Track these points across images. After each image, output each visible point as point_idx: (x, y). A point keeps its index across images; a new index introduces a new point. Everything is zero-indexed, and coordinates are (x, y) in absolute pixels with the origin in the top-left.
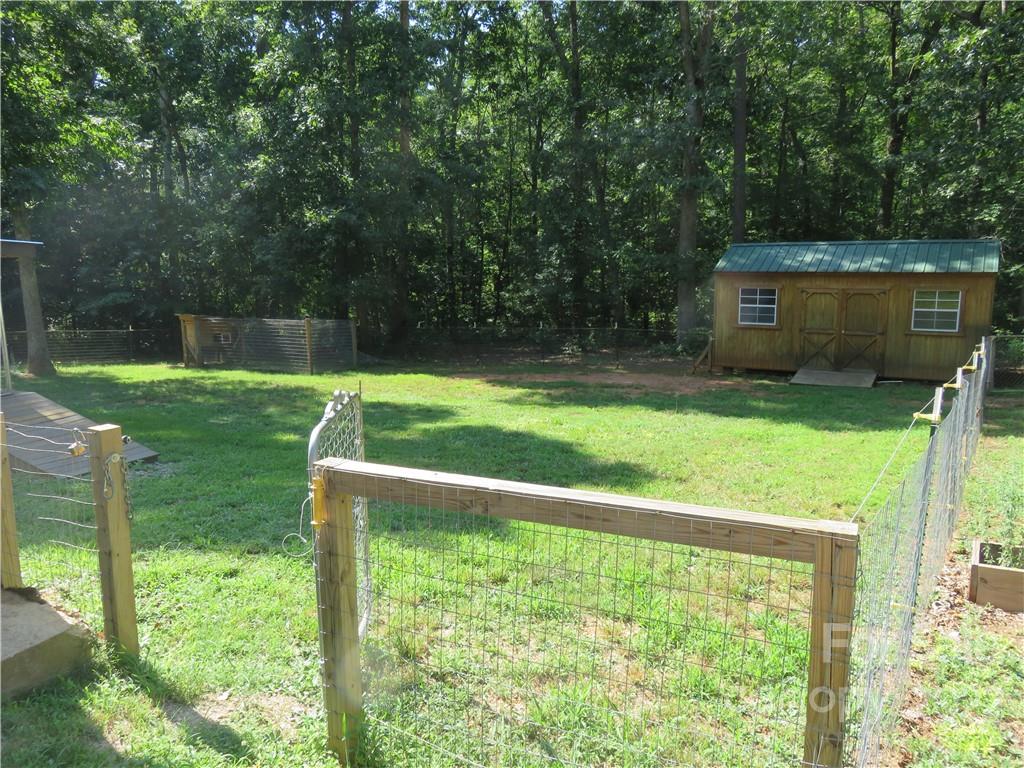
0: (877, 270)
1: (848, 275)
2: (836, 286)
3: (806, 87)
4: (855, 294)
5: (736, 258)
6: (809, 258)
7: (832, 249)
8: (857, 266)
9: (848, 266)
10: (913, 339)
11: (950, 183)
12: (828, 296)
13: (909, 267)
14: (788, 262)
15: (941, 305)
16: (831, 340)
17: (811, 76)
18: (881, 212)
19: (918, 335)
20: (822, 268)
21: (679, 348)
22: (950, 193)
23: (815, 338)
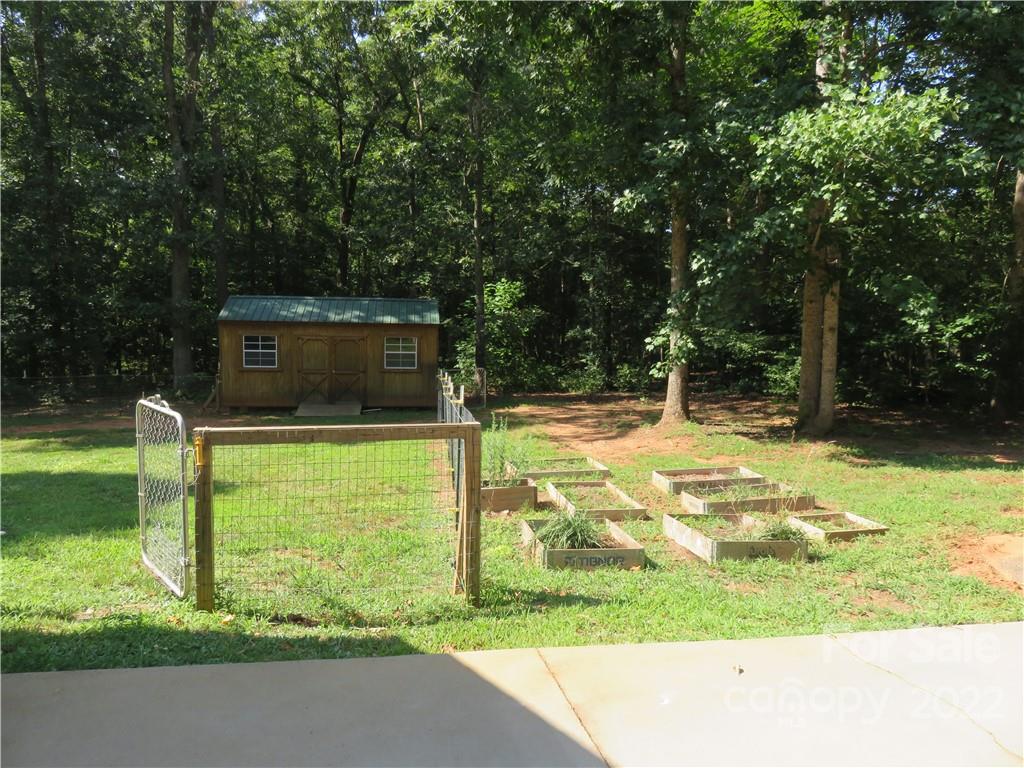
0: (356, 320)
1: (335, 325)
2: (325, 333)
3: (275, 160)
4: (341, 341)
5: (236, 309)
6: (301, 310)
7: (318, 303)
8: (341, 317)
9: (333, 317)
10: (387, 376)
11: (394, 253)
12: (320, 342)
13: (380, 319)
14: (284, 313)
15: (404, 348)
16: (325, 379)
17: (279, 151)
18: (339, 271)
19: (389, 372)
20: (314, 319)
21: (179, 393)
22: (395, 261)
23: (312, 377)
